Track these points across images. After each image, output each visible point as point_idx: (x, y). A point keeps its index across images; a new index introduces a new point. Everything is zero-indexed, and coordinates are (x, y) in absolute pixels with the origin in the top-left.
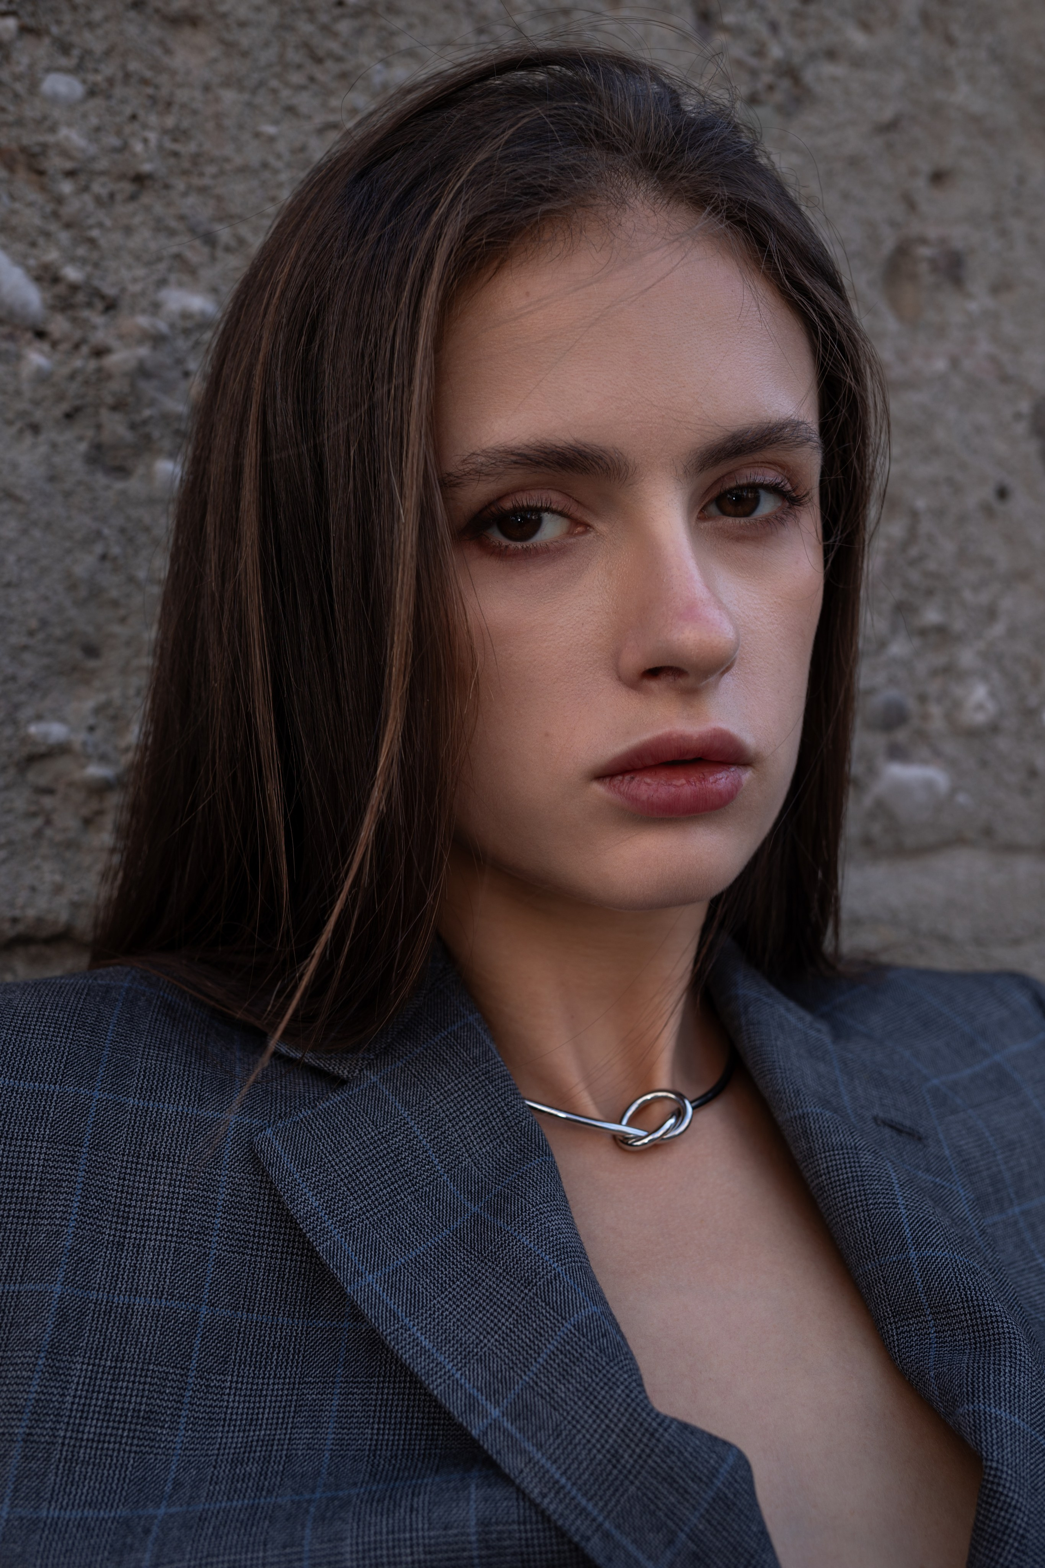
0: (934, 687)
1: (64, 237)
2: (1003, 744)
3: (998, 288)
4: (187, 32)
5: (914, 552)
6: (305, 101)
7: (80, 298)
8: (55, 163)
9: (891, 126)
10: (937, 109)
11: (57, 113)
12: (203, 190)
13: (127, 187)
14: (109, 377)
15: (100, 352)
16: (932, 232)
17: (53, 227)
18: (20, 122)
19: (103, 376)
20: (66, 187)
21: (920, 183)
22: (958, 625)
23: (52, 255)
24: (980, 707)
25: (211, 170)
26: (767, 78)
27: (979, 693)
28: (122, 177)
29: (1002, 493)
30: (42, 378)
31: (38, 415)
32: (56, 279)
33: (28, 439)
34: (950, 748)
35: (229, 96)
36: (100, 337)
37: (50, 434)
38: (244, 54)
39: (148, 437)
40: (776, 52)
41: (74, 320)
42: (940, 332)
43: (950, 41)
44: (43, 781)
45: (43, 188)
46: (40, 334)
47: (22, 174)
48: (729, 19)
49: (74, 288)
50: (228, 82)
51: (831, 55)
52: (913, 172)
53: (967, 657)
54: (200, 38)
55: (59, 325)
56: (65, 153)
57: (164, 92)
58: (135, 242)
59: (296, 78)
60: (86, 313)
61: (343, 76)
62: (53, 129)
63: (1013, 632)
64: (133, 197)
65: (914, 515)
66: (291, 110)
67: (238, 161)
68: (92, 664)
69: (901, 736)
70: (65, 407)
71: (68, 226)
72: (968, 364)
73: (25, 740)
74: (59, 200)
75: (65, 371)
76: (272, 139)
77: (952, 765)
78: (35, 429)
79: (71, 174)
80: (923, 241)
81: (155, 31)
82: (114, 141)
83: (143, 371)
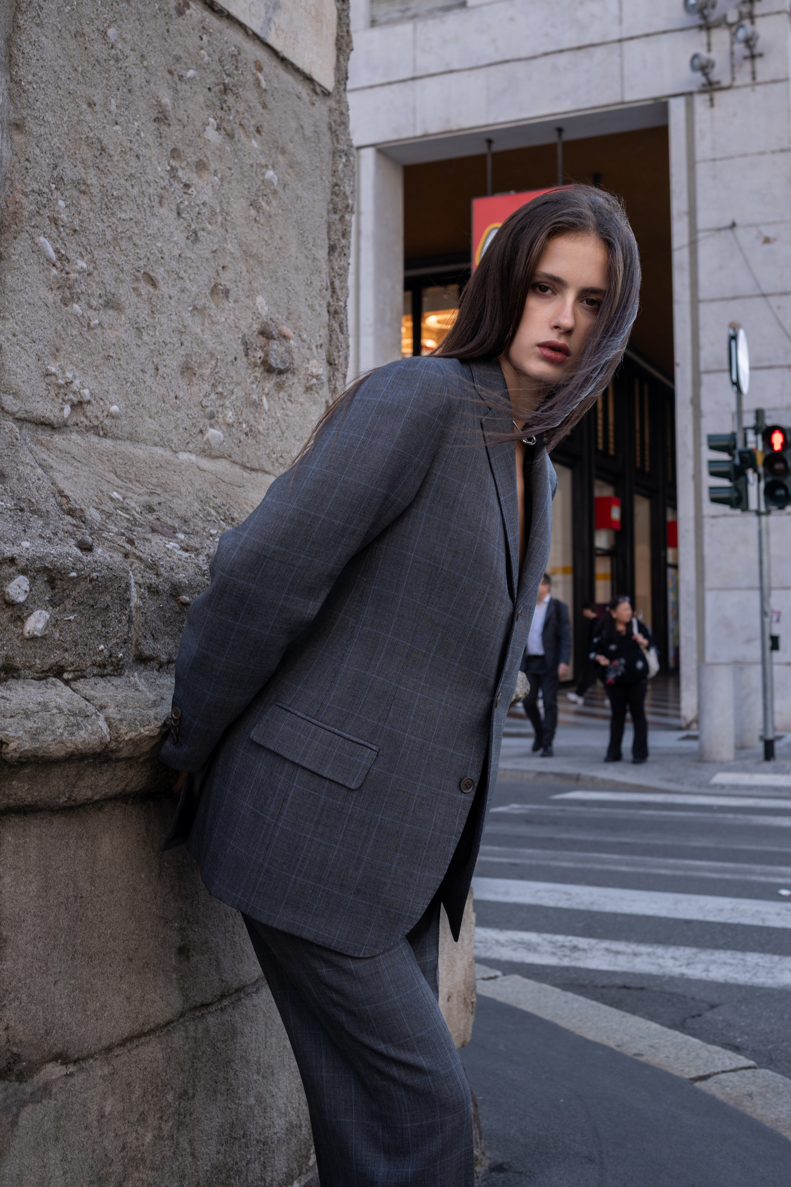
0: (220, 409)
1: (60, 241)
2: (234, 430)
3: (236, 301)
4: (83, 195)
5: (217, 370)
6: (105, 218)
7: (64, 258)
8: (60, 223)
9: (214, 252)
10: (224, 249)
11: (61, 210)
12: (86, 236)
13: (73, 232)
14: (69, 280)
15: (67, 273)
16: (223, 283)
17: (58, 239)
18: (54, 211)
19: (68, 279)
20: (62, 229)
21: (220, 268)
22: (225, 394)
23: (58, 246)
24: (230, 418)
25: (88, 232)
26: (191, 233)
27: (230, 414)
28: (72, 229)
29: (236, 359)
30: (55, 277)
31: (53, 286)
32: (59, 252)
33: (50, 292)
34: (224, 427)
35: (91, 214)
36: (67, 269)
37: (54, 291)
38: (95, 204)
39: (73, 297)
40: (193, 227)
41: (61, 263)
42: (223, 310)
43: (227, 231)
44: (48, 382)
45: (57, 228)
46: (54, 265)
47: (53, 224)
48: (183, 215)
49: (63, 255)
50: (91, 210)
51: (203, 229)
52: (219, 265)
53: (227, 403)
54: (85, 197)
55: (58, 264)
56: (62, 221)
57: (79, 209)
58: (72, 246)
59: (104, 212)
60: (64, 262)
61: (112, 214)
62: (60, 214)
63: (237, 399)
64: (73, 235)
65: (217, 359)
66: (102, 220)
67: (93, 231)
68: (58, 354)
69: (213, 421)
70: (58, 285)
71: (61, 239)
72: (229, 320)
73: (47, 370)
74: (60, 232)
75: (60, 276)
76: (98, 227)
77: (223, 432)
78: (52, 289)
79: (63, 226)
80: (220, 284)
81: (78, 194)
82: (71, 220)
83: (76, 280)
